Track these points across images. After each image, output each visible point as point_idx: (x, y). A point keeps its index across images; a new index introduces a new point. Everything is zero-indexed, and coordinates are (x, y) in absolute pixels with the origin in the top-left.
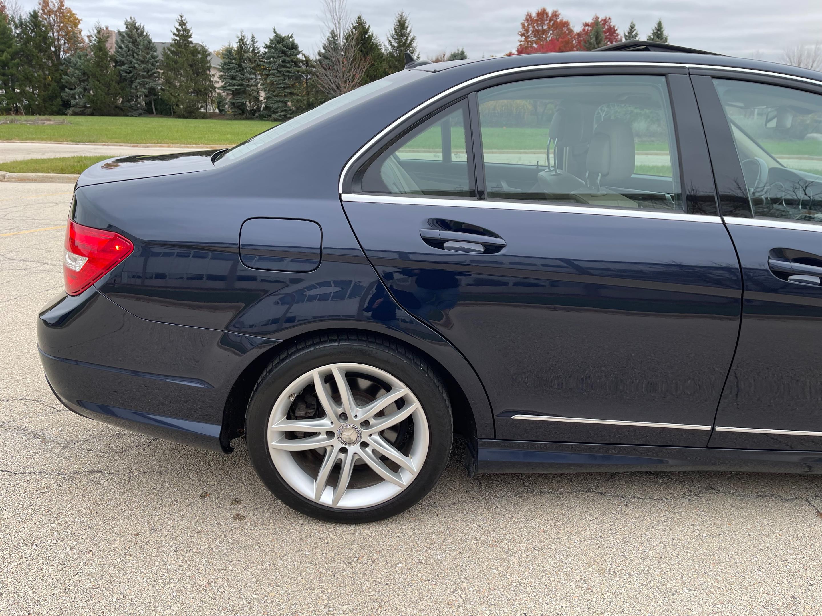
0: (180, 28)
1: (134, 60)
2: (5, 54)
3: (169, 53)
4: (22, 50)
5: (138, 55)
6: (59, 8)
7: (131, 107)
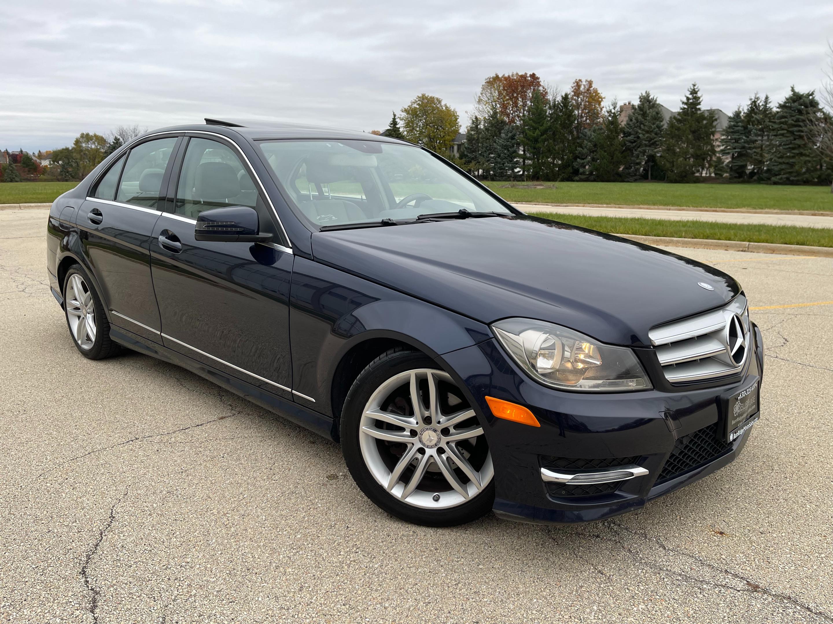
0: (690, 96)
1: (640, 131)
2: (537, 131)
3: (675, 121)
4: (550, 128)
5: (644, 125)
6: (588, 90)
7: (629, 174)
